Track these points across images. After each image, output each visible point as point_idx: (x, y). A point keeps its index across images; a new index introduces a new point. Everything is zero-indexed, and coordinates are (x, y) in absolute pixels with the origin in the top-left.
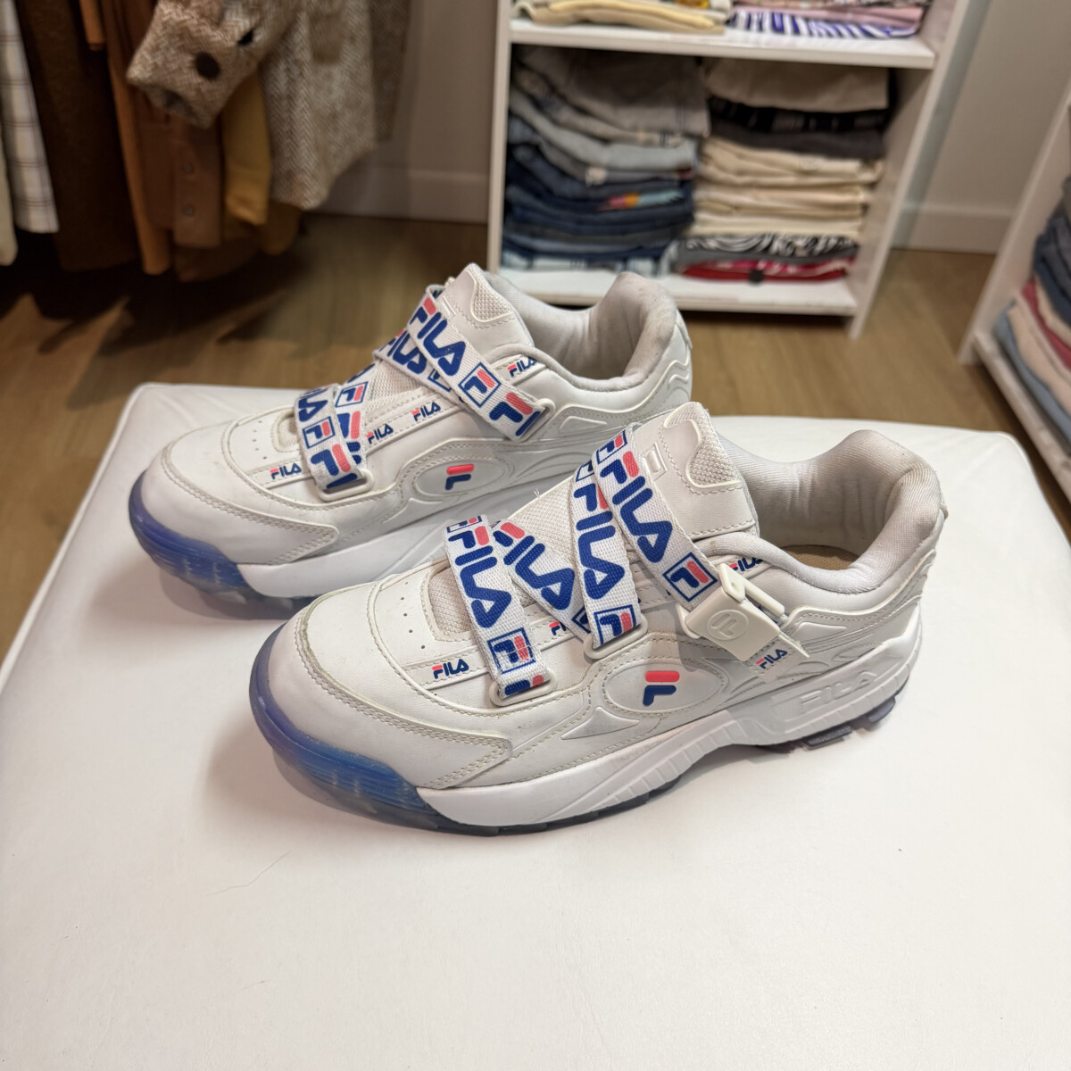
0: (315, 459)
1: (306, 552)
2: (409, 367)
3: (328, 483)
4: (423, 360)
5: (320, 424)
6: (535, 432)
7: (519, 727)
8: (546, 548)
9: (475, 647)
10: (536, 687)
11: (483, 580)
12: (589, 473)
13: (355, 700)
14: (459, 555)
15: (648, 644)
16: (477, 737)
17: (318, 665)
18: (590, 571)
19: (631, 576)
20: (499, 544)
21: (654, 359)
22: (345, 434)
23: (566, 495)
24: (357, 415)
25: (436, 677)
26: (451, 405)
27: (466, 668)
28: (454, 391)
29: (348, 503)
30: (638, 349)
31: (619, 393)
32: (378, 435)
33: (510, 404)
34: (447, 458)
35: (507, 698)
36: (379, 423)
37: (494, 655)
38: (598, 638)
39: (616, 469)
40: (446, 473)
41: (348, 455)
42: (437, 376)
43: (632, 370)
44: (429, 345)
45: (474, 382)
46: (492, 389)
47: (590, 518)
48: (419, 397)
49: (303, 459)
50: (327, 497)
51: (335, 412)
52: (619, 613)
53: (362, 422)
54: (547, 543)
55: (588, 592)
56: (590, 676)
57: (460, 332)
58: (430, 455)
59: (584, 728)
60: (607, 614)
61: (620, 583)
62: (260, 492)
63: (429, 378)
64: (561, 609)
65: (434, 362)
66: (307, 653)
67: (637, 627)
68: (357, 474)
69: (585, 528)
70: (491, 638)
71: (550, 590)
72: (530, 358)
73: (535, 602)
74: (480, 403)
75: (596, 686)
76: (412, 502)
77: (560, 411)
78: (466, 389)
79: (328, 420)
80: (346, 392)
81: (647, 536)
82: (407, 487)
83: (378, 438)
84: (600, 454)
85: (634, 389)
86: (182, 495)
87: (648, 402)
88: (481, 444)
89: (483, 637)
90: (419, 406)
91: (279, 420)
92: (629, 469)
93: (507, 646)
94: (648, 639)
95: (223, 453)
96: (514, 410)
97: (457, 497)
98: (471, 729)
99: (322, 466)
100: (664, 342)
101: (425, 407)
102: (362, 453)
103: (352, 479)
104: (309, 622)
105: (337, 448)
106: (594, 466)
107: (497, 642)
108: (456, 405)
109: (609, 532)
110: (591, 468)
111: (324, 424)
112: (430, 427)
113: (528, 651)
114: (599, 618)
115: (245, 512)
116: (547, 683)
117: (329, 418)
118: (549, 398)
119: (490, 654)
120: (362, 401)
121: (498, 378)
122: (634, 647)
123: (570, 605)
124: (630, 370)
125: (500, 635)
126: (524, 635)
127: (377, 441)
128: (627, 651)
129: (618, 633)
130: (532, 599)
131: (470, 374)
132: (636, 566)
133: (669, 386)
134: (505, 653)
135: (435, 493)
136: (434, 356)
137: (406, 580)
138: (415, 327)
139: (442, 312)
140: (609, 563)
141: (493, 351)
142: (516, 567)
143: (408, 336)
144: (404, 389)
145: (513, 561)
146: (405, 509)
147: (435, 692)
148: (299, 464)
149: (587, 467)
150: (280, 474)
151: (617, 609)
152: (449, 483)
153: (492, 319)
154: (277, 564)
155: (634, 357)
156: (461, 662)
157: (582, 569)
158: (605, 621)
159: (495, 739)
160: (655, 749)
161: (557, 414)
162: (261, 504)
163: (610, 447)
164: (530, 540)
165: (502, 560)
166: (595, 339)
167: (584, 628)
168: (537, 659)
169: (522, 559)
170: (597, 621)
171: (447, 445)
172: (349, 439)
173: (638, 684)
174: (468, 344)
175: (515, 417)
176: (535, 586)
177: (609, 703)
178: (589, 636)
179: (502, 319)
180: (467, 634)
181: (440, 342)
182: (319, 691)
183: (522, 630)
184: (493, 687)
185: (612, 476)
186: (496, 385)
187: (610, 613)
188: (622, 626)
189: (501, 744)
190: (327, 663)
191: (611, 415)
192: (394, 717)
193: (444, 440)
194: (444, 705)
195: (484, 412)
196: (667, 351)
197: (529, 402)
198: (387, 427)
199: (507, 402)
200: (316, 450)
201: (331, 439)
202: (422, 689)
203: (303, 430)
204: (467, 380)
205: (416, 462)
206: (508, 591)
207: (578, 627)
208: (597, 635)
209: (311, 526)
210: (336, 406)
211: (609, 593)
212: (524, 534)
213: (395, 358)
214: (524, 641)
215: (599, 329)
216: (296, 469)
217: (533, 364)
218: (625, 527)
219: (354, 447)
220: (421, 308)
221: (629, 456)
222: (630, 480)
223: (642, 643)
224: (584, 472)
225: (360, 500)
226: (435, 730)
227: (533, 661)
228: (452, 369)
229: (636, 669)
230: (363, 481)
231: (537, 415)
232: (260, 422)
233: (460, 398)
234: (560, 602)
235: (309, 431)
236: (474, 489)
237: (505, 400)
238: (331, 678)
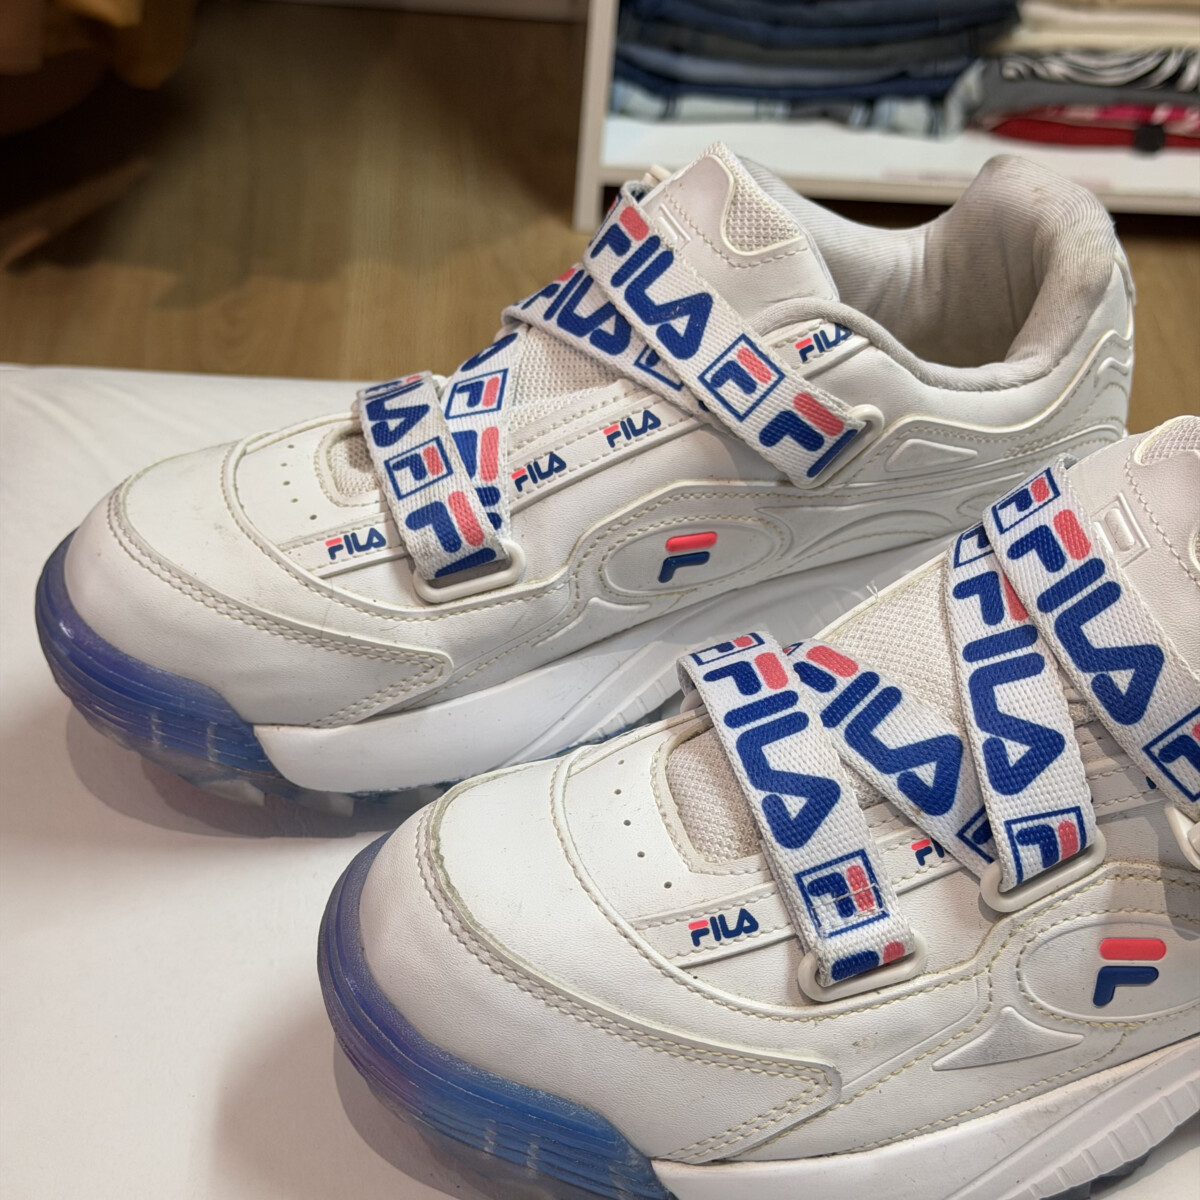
0: (416, 520)
1: (389, 702)
2: (594, 341)
3: (439, 567)
4: (624, 328)
5: (420, 451)
6: (841, 470)
7: (855, 1044)
8: (904, 696)
9: (769, 885)
10: (888, 966)
11: (781, 755)
12: (980, 552)
13: (543, 985)
14: (730, 709)
15: (1106, 885)
16: (776, 1061)
17: (470, 916)
18: (995, 741)
19: (1077, 752)
20: (807, 687)
21: (1072, 328)
22: (471, 470)
23: (935, 595)
24: (492, 434)
25: (697, 943)
26: (682, 416)
27: (754, 926)
28: (689, 388)
29: (475, 607)
30: (1039, 307)
31: (1003, 393)
32: (536, 473)
33: (800, 415)
34: (668, 520)
35: (834, 986)
36: (536, 451)
37: (808, 901)
38: (1013, 872)
39: (1040, 542)
40: (664, 549)
41: (480, 512)
42: (654, 358)
43: (1025, 349)
44: (636, 297)
45: (731, 372)
46: (767, 386)
47: (991, 639)
48: (615, 400)
49: (390, 519)
50: (434, 594)
51: (447, 429)
52: (1054, 823)
53: (503, 447)
54: (904, 685)
55: (991, 781)
56: (991, 946)
57: (699, 275)
58: (635, 513)
59: (979, 1048)
60: (1031, 824)
61: (1055, 763)
62: (308, 583)
63: (637, 363)
64: (935, 813)
65: (649, 332)
66: (446, 894)
67: (1086, 851)
68: (496, 549)
69: (982, 658)
70: (802, 869)
71: (914, 776)
72: (839, 326)
73: (884, 800)
74: (742, 412)
75: (1004, 965)
76: (596, 606)
77: (892, 430)
78: (713, 386)
79: (434, 444)
80: (462, 390)
81: (1111, 674)
82: (588, 576)
83: (535, 481)
84: (1002, 513)
85: (1030, 386)
86: (156, 590)
87: (1057, 412)
88: (735, 493)
89: (785, 866)
90: (619, 419)
91: (328, 442)
92: (1068, 543)
93: (832, 885)
94: (1106, 876)
95: (229, 507)
96: (808, 427)
97: (677, 596)
98: (762, 1045)
99: (428, 535)
100: (1093, 294)
101: (630, 420)
102: (503, 508)
103: (486, 559)
104: (442, 834)
105: (458, 498)
106: (991, 538)
107: (814, 876)
108: (692, 416)
109: (1032, 665)
110: (984, 541)
111: (427, 452)
112: (638, 460)
113: (873, 896)
114: (1015, 832)
115: (278, 622)
116: (909, 958)
117: (437, 440)
118: (873, 404)
119: (800, 901)
120: (499, 407)
121: (778, 364)
122: (1077, 891)
123: (954, 806)
124: (1021, 347)
125: (819, 863)
126: (867, 863)
127: (534, 486)
128: (1065, 898)
129: (1052, 861)
130: (877, 793)
131: (722, 356)
132: (1086, 732)
133: (1097, 380)
134: (828, 898)
135: (639, 587)
136: (648, 321)
137: (618, 757)
138: (606, 264)
139: (662, 236)
140: (1033, 726)
141: (765, 311)
142: (846, 732)
143: (590, 280)
144: (582, 384)
145: (839, 721)
146: (580, 619)
147: (695, 972)
148: (381, 529)
149: (975, 540)
150: (345, 549)
151: (1049, 815)
152: (667, 570)
153: (763, 250)
154: (331, 725)
155: (1032, 322)
156: (744, 915)
157: (979, 737)
158: (1026, 837)
159: (809, 1066)
160: (1108, 1095)
161: (885, 435)
162: (309, 608)
163: (1022, 500)
164: (870, 680)
165: (819, 719)
166: (937, 286)
167: (980, 852)
168: (891, 911)
169: (858, 717)
170: (1011, 837)
171: (671, 494)
172: (479, 481)
173: (1084, 962)
174: (716, 297)
175: (810, 440)
176: (886, 769)
177: (1028, 999)
178: (994, 867)
179: (784, 250)
180: (754, 861)
181: (660, 292)
182: (473, 968)
183: (862, 854)
184: (808, 963)
185: (1032, 557)
186: (775, 377)
187: (1036, 822)
188: (1060, 848)
189: (821, 1077)
190: (488, 914)
191: (987, 436)
192: (617, 1020)
193: (665, 484)
194: (712, 998)
195: (750, 431)
196: (1098, 312)
197: (838, 412)
198: (553, 458)
199: (795, 411)
200: (416, 503)
201: (445, 481)
202: (672, 967)
203: (386, 463)
204: (716, 368)
205: (609, 526)
206: (834, 778)
207: (968, 849)
208: (1011, 865)
209: (403, 651)
210: (447, 416)
211: (1034, 783)
212: (857, 668)
213: (561, 323)
214: (867, 876)
215: (946, 264)
216: (375, 540)
217: (845, 338)
218: (1065, 656)
219: (489, 496)
220: (615, 228)
221: (1066, 519)
222: (1072, 565)
223: (1094, 882)
224: (970, 548)
225: (499, 601)
226: (695, 1045)
227: (884, 915)
228: (685, 347)
229: (1082, 932)
230: (506, 563)
231: (851, 436)
232: (291, 447)
233: (701, 404)
234: (935, 800)
235: (399, 466)
236: (709, 582)
237: (790, 407)
238: (495, 941)
